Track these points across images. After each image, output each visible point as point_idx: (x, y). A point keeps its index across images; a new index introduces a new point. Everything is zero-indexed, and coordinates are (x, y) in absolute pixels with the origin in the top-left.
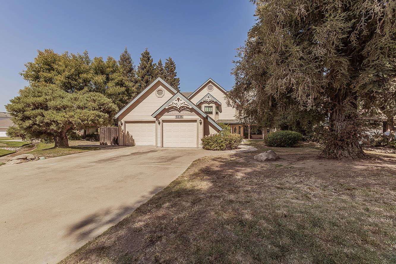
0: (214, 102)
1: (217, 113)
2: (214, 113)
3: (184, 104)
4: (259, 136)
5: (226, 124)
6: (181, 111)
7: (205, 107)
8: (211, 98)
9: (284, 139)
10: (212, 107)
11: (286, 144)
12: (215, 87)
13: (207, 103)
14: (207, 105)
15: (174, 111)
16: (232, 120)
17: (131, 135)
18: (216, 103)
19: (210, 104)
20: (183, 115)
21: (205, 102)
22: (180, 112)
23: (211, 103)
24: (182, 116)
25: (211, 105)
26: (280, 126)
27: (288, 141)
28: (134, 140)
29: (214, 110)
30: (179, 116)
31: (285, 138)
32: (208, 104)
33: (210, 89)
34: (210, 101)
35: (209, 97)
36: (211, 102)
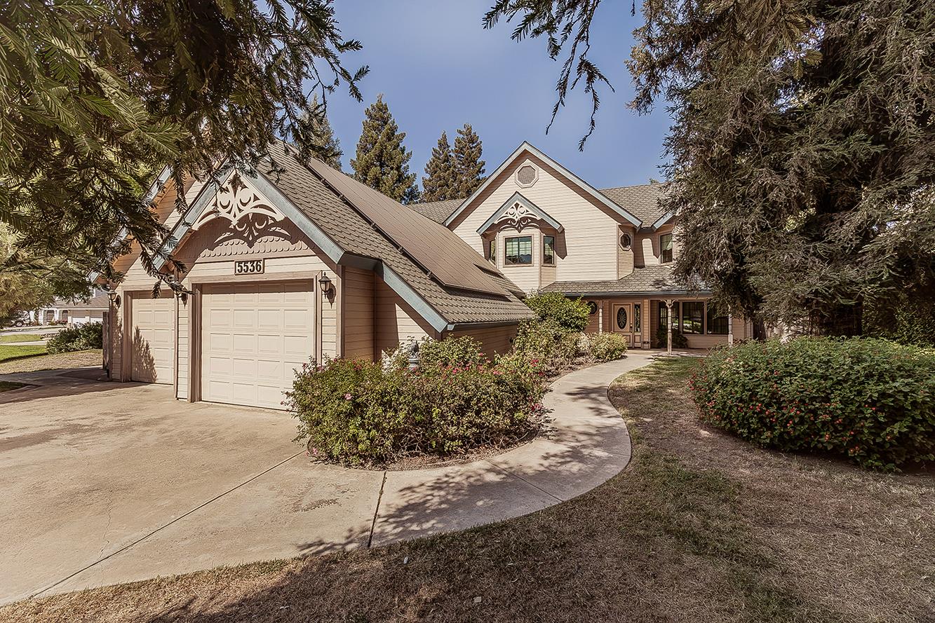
0: (534, 220)
1: (548, 260)
2: (537, 258)
3: (257, 203)
4: (717, 340)
5: (573, 298)
6: (255, 238)
7: (508, 240)
8: (525, 208)
9: (836, 404)
10: (529, 238)
11: (854, 442)
12: (541, 174)
13: (514, 227)
14: (514, 233)
15: (231, 242)
16: (605, 283)
17: (145, 343)
18: (542, 225)
19: (522, 229)
20: (265, 256)
21: (505, 222)
22: (251, 245)
23: (525, 226)
24: (258, 265)
25: (525, 232)
26: (806, 303)
27: (879, 427)
28: (153, 360)
29: (536, 246)
30: (249, 264)
31: (846, 402)
32: (517, 229)
33: (527, 178)
34: (524, 219)
35: (517, 205)
36: (525, 222)
